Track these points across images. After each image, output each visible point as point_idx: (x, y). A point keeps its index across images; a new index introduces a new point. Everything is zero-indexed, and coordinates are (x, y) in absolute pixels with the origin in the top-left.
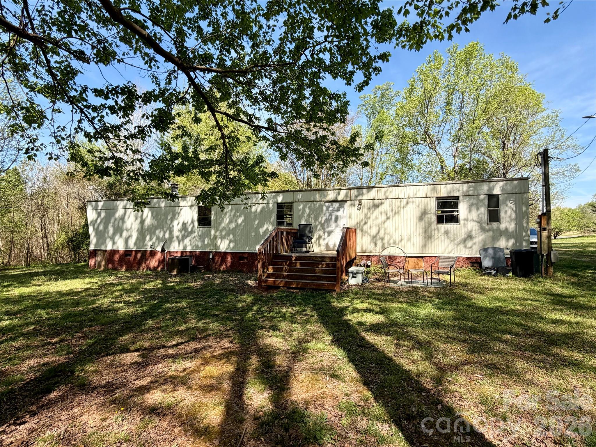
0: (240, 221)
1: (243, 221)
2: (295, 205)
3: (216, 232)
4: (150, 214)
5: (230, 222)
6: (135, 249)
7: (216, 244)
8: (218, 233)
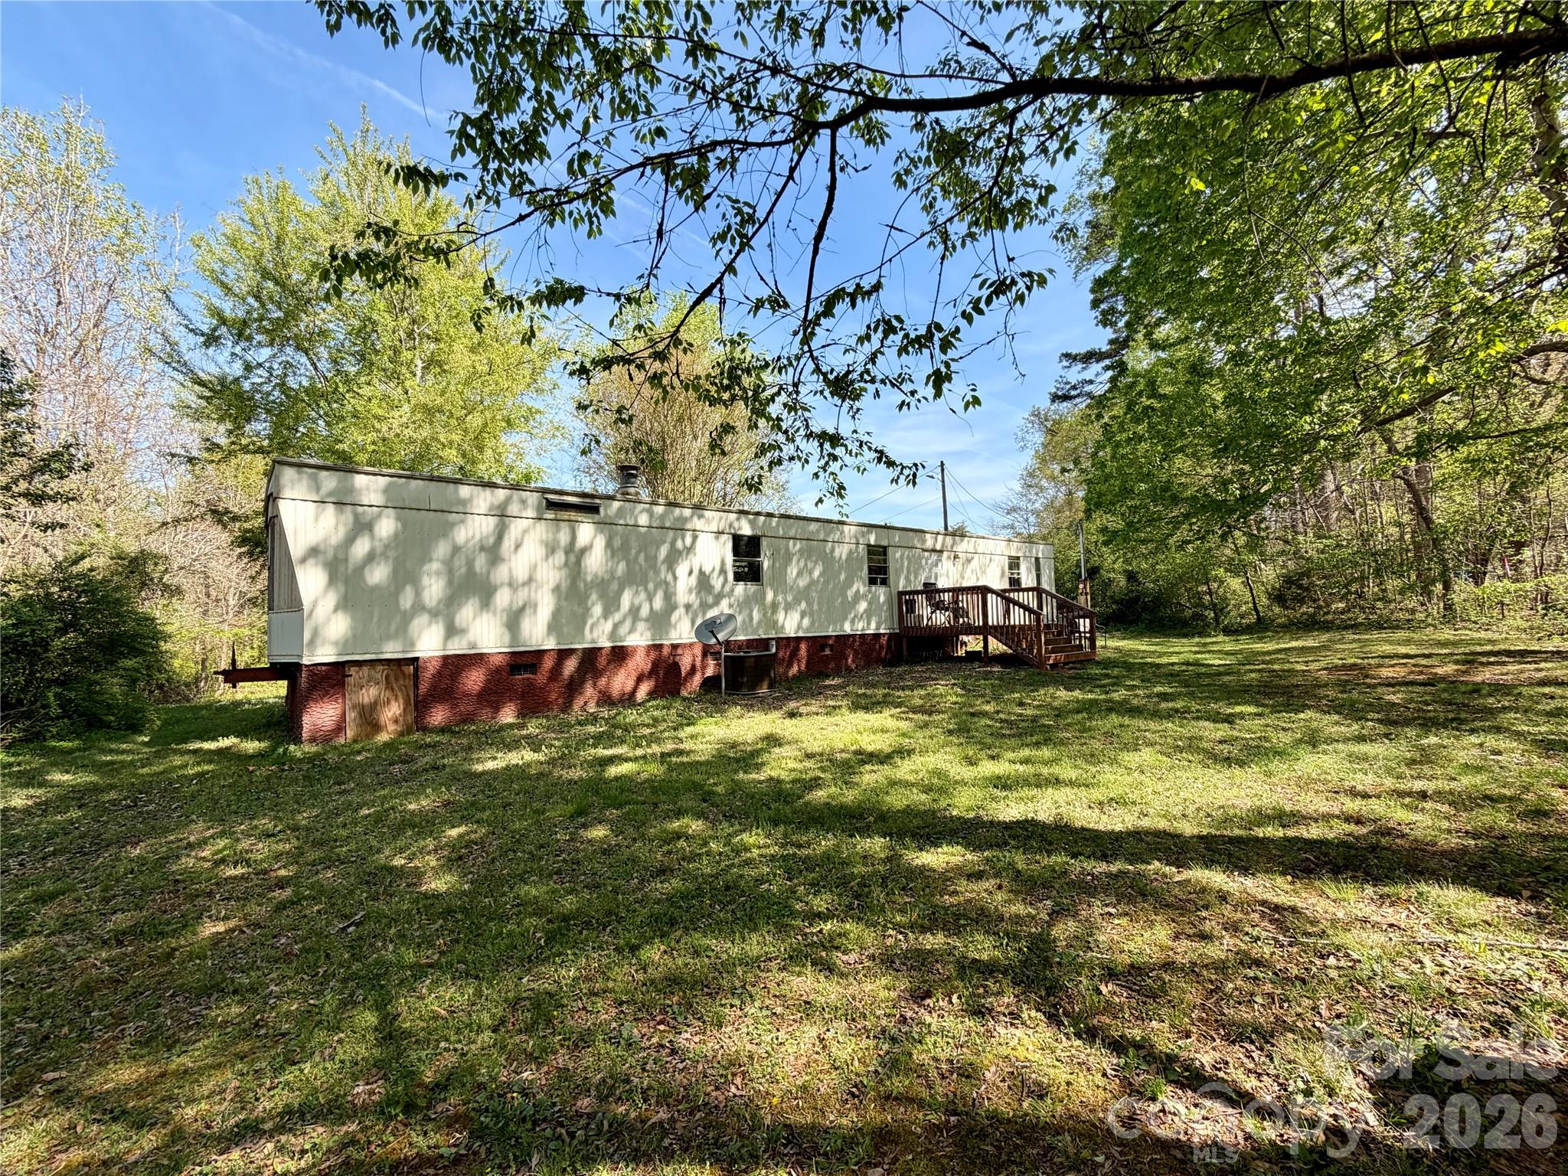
0: (816, 574)
1: (821, 575)
2: (890, 551)
3: (775, 596)
4: (600, 543)
5: (800, 574)
6: (550, 644)
7: (776, 622)
8: (780, 598)
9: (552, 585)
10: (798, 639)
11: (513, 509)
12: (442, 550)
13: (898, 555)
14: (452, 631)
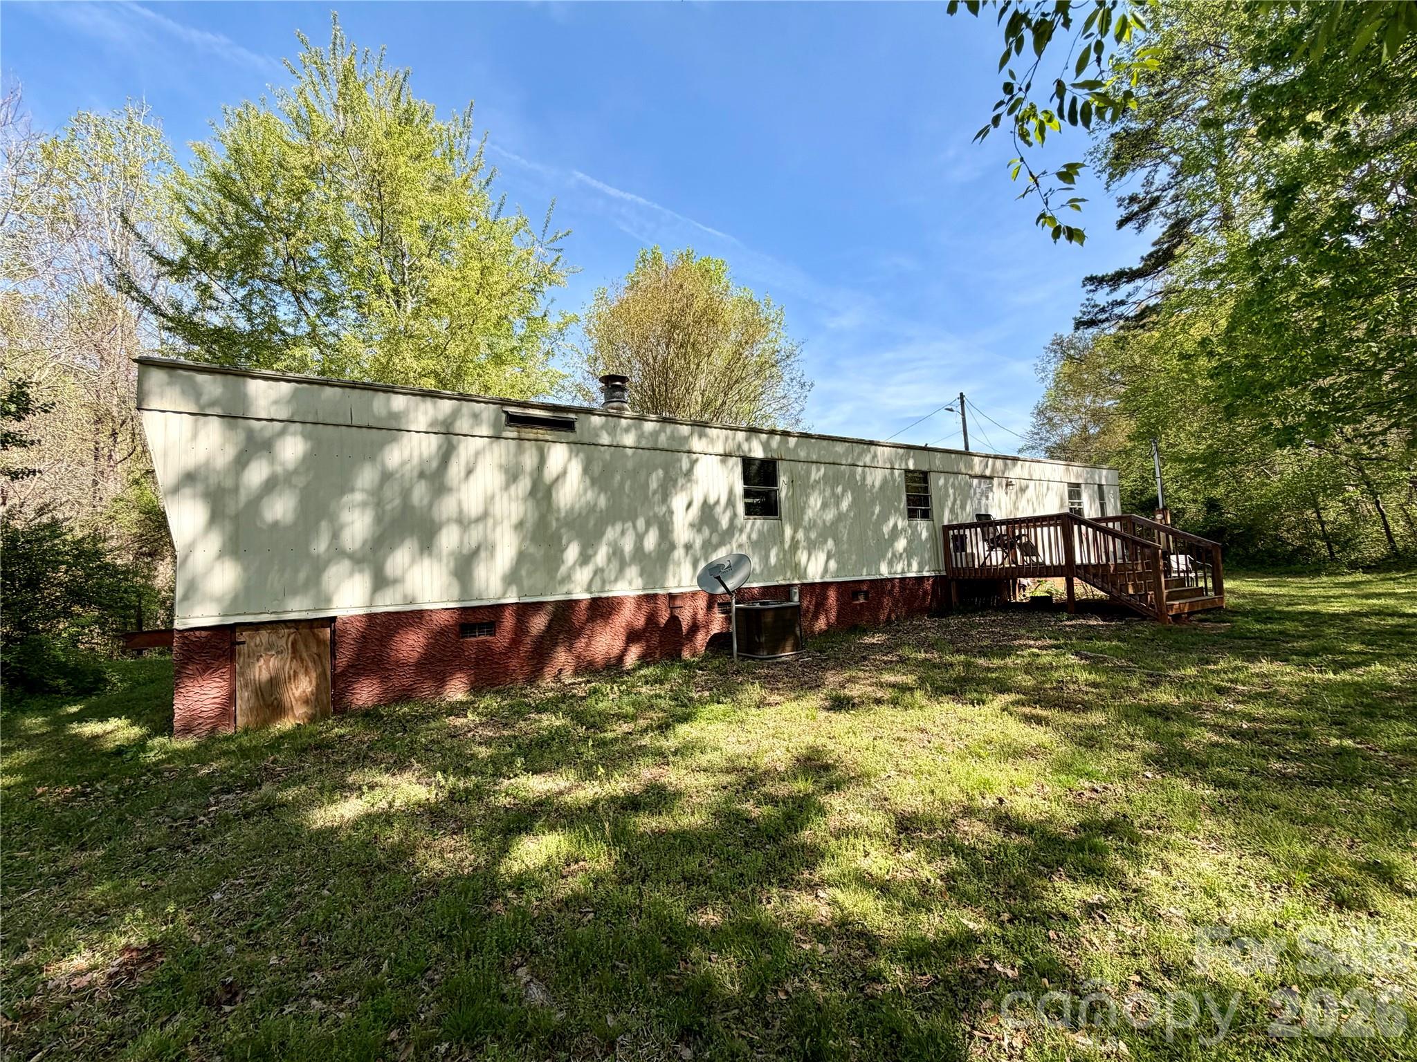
0: (845, 505)
1: (850, 507)
2: (932, 476)
3: (795, 531)
4: (575, 469)
5: (825, 506)
6: (512, 598)
7: (797, 565)
8: (800, 535)
9: (514, 519)
10: (825, 586)
11: (463, 425)
12: (366, 477)
13: (941, 482)
14: (380, 582)
